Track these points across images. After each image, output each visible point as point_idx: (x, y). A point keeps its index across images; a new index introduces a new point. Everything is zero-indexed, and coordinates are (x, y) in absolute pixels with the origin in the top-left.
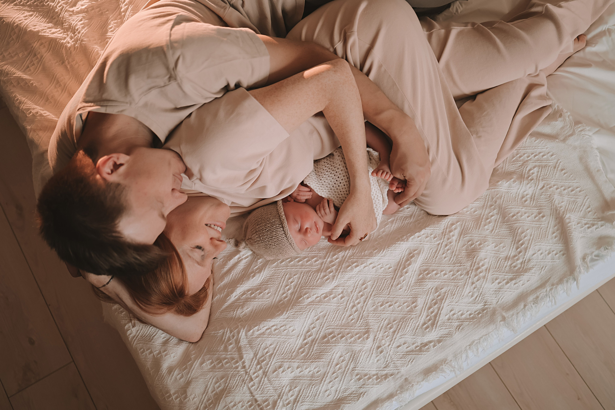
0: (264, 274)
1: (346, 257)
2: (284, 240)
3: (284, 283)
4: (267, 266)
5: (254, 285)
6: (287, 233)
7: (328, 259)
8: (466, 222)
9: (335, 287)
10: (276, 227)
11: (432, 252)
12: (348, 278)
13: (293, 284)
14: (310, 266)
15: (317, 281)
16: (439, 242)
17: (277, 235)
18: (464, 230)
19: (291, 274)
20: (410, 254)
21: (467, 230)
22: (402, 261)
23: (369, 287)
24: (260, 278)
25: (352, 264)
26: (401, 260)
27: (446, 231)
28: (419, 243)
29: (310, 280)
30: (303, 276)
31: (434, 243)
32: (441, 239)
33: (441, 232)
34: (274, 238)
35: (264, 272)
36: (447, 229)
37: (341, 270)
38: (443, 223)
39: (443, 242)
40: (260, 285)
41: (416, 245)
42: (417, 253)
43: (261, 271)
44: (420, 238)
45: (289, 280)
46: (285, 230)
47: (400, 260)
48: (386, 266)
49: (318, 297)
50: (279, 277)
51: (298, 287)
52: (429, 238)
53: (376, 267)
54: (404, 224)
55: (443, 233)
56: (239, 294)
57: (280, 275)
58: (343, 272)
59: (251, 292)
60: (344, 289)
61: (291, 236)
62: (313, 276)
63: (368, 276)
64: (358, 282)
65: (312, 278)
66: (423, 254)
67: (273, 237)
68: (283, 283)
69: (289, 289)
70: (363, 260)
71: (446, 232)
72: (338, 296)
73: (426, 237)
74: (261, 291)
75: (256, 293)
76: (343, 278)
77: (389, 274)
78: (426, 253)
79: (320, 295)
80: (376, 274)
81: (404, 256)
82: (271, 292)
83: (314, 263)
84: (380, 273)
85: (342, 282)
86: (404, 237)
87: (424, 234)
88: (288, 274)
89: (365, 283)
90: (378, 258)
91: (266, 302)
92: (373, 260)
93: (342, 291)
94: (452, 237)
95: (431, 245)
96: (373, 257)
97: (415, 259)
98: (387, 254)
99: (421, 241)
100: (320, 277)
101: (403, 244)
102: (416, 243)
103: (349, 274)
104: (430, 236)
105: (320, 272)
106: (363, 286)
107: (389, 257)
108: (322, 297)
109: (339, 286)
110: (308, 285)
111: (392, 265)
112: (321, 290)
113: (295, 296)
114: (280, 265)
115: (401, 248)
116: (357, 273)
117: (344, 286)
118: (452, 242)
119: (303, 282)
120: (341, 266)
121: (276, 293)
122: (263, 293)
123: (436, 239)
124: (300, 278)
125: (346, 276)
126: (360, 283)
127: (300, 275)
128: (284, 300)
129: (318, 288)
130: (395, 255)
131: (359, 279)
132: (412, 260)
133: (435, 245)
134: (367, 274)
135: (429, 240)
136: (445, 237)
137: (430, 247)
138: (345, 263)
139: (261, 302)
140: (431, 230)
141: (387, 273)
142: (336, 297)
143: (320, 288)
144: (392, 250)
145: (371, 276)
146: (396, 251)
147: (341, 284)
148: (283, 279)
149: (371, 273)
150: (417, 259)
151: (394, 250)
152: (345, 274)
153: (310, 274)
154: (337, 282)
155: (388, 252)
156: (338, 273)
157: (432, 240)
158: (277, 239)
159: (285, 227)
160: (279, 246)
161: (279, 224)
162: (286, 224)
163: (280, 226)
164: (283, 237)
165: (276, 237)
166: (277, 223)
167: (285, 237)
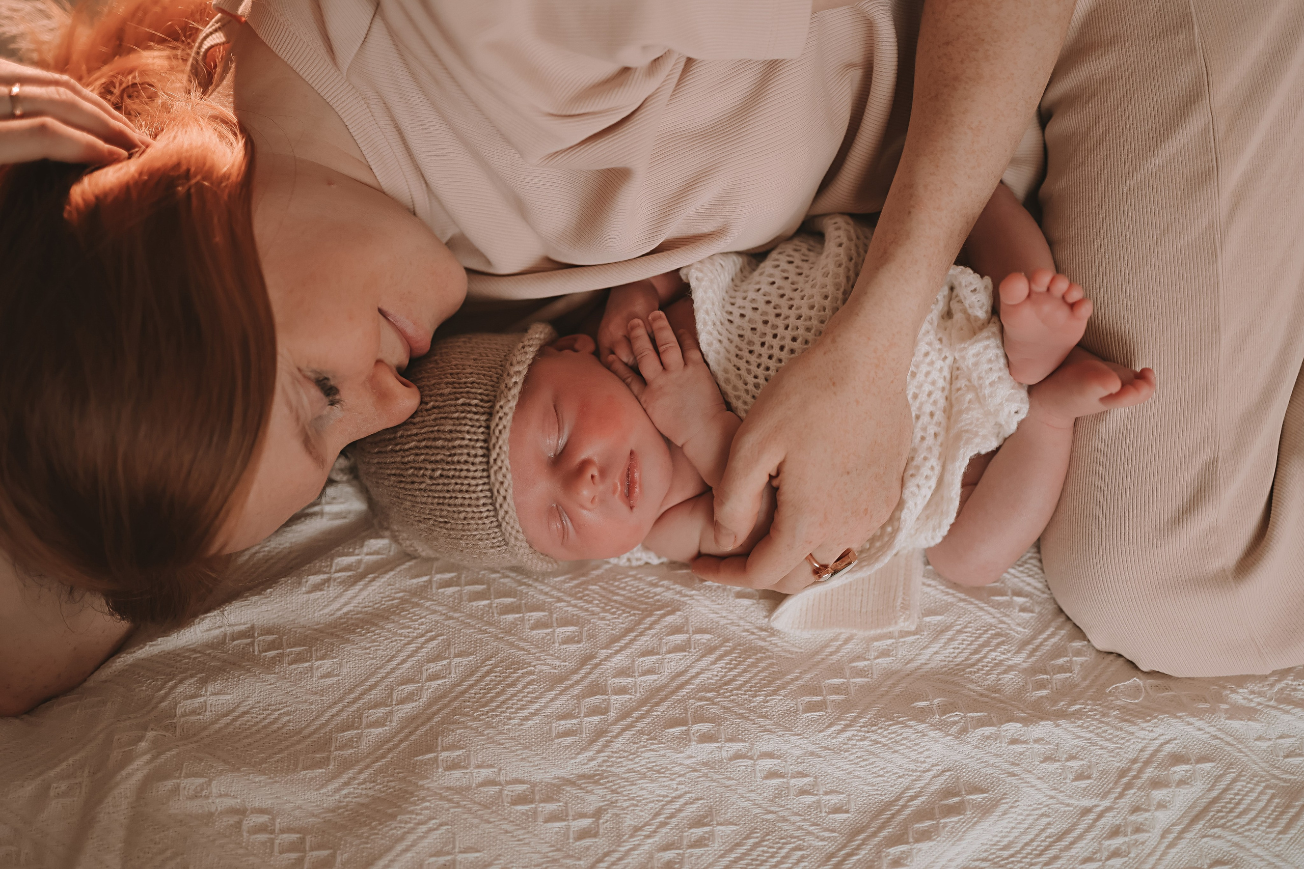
0: (359, 599)
1: (687, 682)
2: (473, 468)
3: (406, 665)
4: (386, 572)
5: (302, 621)
6: (494, 440)
7: (617, 652)
8: (1240, 775)
9: (583, 776)
11: (1043, 830)
12: (651, 769)
13: (435, 683)
14: (537, 646)
15: (526, 719)
16: (1094, 801)
17: (454, 435)
18: (1217, 806)
19: (448, 644)
20: (948, 792)
21: (1231, 811)
22: (905, 806)
23: (716, 846)
24: (336, 605)
25: (695, 722)
26: (901, 803)
27: (1141, 771)
28: (1006, 766)
29: (504, 702)
30: (488, 673)
31: (1071, 797)
32: (1105, 795)
33: (1117, 764)
34: (440, 443)
35: (361, 590)
36: (1147, 763)
37: (640, 725)
38: (1142, 734)
39: (1108, 809)
40: (321, 632)
41: (989, 770)
42: (977, 806)
43: (354, 583)
44: (1019, 748)
45: (429, 661)
46: (493, 425)
47: (898, 799)
48: (826, 793)
49: (493, 783)
50: (401, 635)
51: (445, 706)
52: (1057, 765)
53: (783, 777)
54: (979, 660)
55: (1123, 773)
57: (409, 627)
58: (641, 732)
59: (273, 641)
60: (612, 803)
61: (507, 462)
62: (525, 687)
63: (734, 798)
64: (682, 801)
65: (514, 695)
66: (1004, 823)
67: (440, 439)
68: (403, 662)
69: (409, 698)
70: (748, 725)
71: (1136, 777)
72: (574, 820)
73: (1047, 759)
74: (311, 652)
75: (288, 650)
76: (631, 757)
77: (821, 834)
78: (1016, 819)
79: (508, 779)
80: (772, 809)
81: (920, 792)
82: (337, 675)
83: (557, 645)
84: (790, 809)
85: (618, 770)
86: (954, 717)
87: (1042, 739)
88: (441, 638)
89: (711, 821)
90: (809, 749)
91: (298, 703)
92: (785, 747)
93: (600, 808)
94: (1153, 808)
95: (1052, 797)
96: (792, 735)
97: (958, 825)
98: (854, 751)
99: (1018, 765)
100: (545, 707)
101: (936, 741)
102: (991, 762)
103: (664, 756)
104: (1067, 760)
105: (560, 687)
106: (693, 830)
107: (857, 764)
108: (509, 791)
109: (600, 779)
110: (484, 717)
111: (853, 805)
112: (522, 764)
113: (413, 737)
114: (434, 590)
115: (921, 753)
116: (694, 766)
117: (619, 790)
118: (1145, 828)
119: (474, 698)
120: (652, 707)
121: (354, 688)
122: (312, 665)
123: (1083, 784)
124: (474, 675)
125: (646, 755)
126: (691, 810)
127: (483, 663)
128: (365, 728)
129: (514, 746)
130: (884, 768)
131: (693, 795)
132: (946, 823)
133: (1068, 805)
134: (733, 787)
135: (1052, 773)
136: (1127, 794)
137: (1047, 806)
138: (672, 705)
139: (283, 695)
140: (1080, 737)
141: (819, 825)
142: (565, 820)
143: (519, 752)
144: (878, 743)
145: (746, 804)
146: (896, 755)
147: (611, 779)
148: (412, 647)
149: (752, 791)
150: (969, 828)
151: (890, 748)
152: (644, 746)
153: (519, 677)
154: (600, 760)
155: (858, 743)
156: (624, 730)
157: (1068, 781)
158: (450, 455)
159: (501, 414)
160: (446, 488)
161: (485, 398)
162: (509, 405)
163: (482, 407)
164: (476, 456)
165: (450, 444)
166: (480, 391)
167: (483, 456)
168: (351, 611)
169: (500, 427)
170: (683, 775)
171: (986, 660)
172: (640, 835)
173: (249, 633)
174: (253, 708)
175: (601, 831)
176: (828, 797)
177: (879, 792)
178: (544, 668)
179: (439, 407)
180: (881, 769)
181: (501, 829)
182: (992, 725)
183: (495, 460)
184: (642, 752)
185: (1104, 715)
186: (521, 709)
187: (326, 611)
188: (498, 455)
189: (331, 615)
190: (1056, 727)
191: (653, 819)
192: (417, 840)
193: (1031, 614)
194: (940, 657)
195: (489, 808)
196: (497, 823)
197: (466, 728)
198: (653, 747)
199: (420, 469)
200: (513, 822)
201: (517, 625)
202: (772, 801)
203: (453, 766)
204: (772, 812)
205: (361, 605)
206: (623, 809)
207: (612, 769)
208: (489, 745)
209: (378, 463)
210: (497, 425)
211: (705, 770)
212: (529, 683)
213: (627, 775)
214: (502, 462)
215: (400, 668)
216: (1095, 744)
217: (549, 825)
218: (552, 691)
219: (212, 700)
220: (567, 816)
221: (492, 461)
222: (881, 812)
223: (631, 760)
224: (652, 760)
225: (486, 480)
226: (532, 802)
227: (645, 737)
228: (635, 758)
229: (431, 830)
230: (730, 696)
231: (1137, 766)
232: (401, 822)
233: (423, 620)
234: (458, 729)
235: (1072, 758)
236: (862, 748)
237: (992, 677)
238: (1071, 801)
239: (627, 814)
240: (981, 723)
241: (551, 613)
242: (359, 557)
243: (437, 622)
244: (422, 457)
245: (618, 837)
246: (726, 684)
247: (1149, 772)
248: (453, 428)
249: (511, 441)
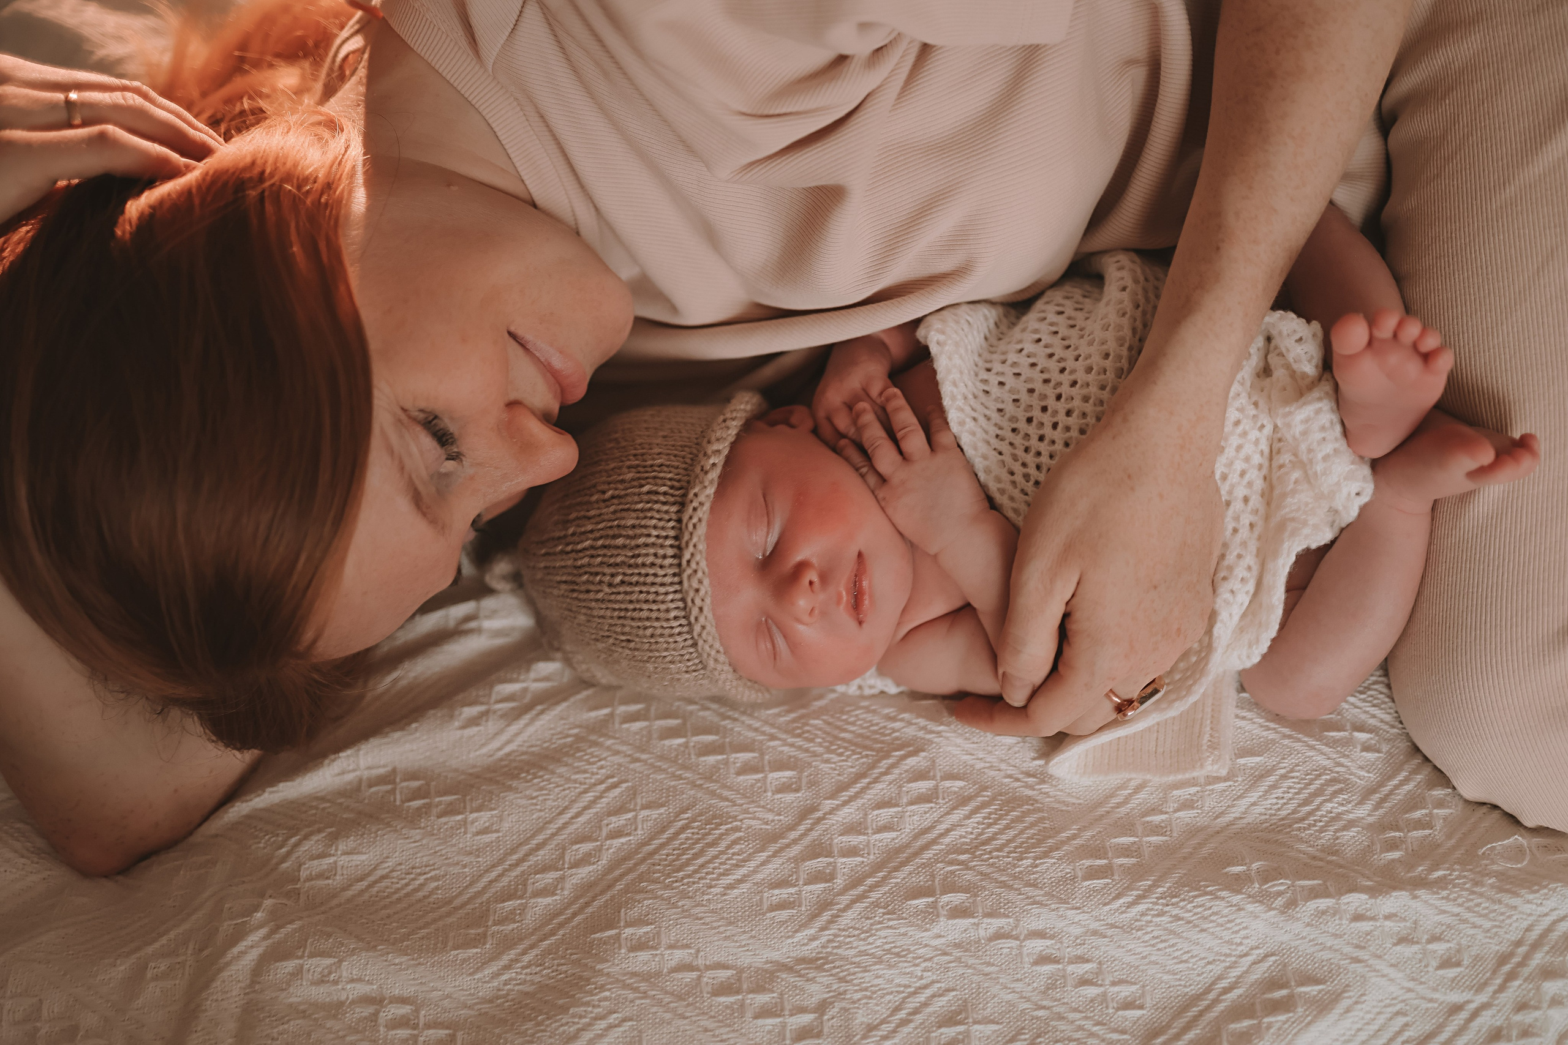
0: (524, 736)
1: (934, 842)
2: (661, 572)
3: (582, 819)
4: (558, 703)
6: (686, 537)
7: (845, 803)
9: (802, 960)
10: (657, 493)
12: (888, 951)
13: (617, 842)
14: (744, 796)
15: (731, 887)
16: (1466, 996)
19: (634, 793)
20: (1273, 983)
22: (1216, 1001)
24: (496, 744)
25: (945, 891)
26: (1212, 996)
28: (1348, 949)
29: (702, 866)
30: (683, 829)
31: (1435, 990)
32: (1480, 988)
33: (1495, 947)
34: (620, 541)
35: (527, 725)
36: (1536, 946)
37: (874, 895)
38: (1527, 908)
39: (1484, 1007)
40: (478, 777)
41: (1326, 955)
42: (1312, 1001)
43: (518, 717)
44: (1365, 926)
45: (610, 814)
46: (685, 518)
47: (1208, 990)
48: (1114, 984)
49: (689, 968)
50: (575, 781)
51: (630, 870)
52: (1416, 948)
53: (1058, 962)
54: (1311, 813)
55: (1503, 959)
56: (369, 768)
57: (585, 772)
58: (876, 905)
59: (419, 788)
60: (840, 995)
61: (703, 564)
62: (729, 847)
63: (995, 989)
64: (928, 992)
65: (716, 857)
66: (1347, 1023)
67: (620, 536)
68: (578, 815)
69: (585, 860)
70: (1012, 896)
71: (1522, 964)
72: (791, 1015)
73: (1403, 940)
74: (464, 802)
75: (437, 799)
76: (863, 936)
77: (1109, 1036)
78: (1363, 1018)
79: (708, 963)
80: (1044, 1003)
81: (1236, 983)
82: (497, 831)
83: (769, 794)
84: (1067, 1003)
85: (846, 953)
86: (1280, 885)
87: (1395, 915)
88: (625, 785)
89: (966, 1018)
90: (1091, 927)
91: (449, 865)
92: (1060, 924)
93: (825, 1000)
94: (1545, 1005)
95: (1409, 990)
96: (1068, 909)
97: (1286, 1026)
98: (1149, 929)
99: (1364, 948)
100: (755, 872)
101: (1256, 917)
102: (1329, 944)
103: (905, 934)
104: (1429, 942)
105: (773, 848)
106: (943, 1030)
107: (1153, 946)
108: (709, 978)
109: (824, 964)
110: (677, 884)
111: (1148, 999)
112: (726, 943)
113: (590, 910)
114: (617, 726)
115: (1237, 932)
116: (943, 947)
117: (849, 978)
118: (1535, 1031)
119: (666, 860)
120: (890, 872)
121: (517, 847)
122: (466, 818)
123: (1451, 973)
124: (665, 831)
125: (882, 933)
126: (940, 1004)
127: (677, 817)
128: (530, 898)
129: (715, 921)
130: (1188, 952)
131: (943, 985)
132: (1271, 1023)
133: (1431, 1000)
134: (994, 976)
135: (1409, 959)
136: (1509, 987)
137: (1403, 1001)
138: (915, 870)
139: (429, 855)
140: (1444, 912)
141: (1105, 1024)
142: (780, 1016)
143: (722, 929)
144: (1181, 919)
145: (1010, 997)
146: (1204, 935)
147: (837, 964)
148: (590, 796)
149: (1018, 980)
150: (1301, 1029)
151: (1195, 926)
152: (880, 923)
153: (722, 834)
154: (824, 939)
155: (1155, 919)
156: (854, 902)
157: (1430, 969)
158: (633, 557)
159: (695, 504)
160: (628, 598)
161: (676, 484)
162: (706, 492)
163: (672, 495)
164: (664, 557)
165: (633, 543)
166: (670, 476)
167: (673, 557)
168: (513, 751)
169: (695, 520)
170: (930, 959)
171: (1320, 813)
172: (875, 1036)
173: (389, 778)
174: (392, 871)
175: (826, 1030)
176: (1116, 989)
177: (1183, 983)
178: (753, 822)
179: (619, 497)
180: (1185, 953)
181: (699, 1026)
182: (1328, 895)
183: (689, 562)
184: (877, 930)
185: (1477, 884)
186: (724, 874)
187: (484, 750)
188: (692, 555)
189: (491, 756)
190: (1413, 899)
191: (891, 1015)
192: (594, 1038)
193: (1377, 755)
194: (1259, 809)
195: (684, 1000)
196: (694, 1019)
197: (656, 898)
198: (891, 923)
199: (597, 574)
200: (714, 1017)
201: (720, 769)
202: (1044, 993)
203: (640, 946)
204: (1044, 1008)
205: (527, 744)
206: (854, 1002)
207: (839, 951)
208: (684, 920)
209: (546, 568)
210: (691, 518)
211: (957, 953)
212: (735, 842)
213: (858, 959)
214: (698, 563)
215: (573, 823)
216: (1465, 921)
217: (760, 1022)
218: (763, 852)
219: (343, 860)
220: (782, 1010)
221: (684, 563)
222: (1185, 1008)
223: (864, 940)
224: (889, 939)
225: (677, 587)
226: (738, 992)
227: (881, 910)
228: (868, 937)
229: (611, 1027)
230: (989, 859)
231: (1522, 950)
232: (573, 1016)
233: (603, 763)
234: (645, 899)
235: (1435, 939)
236: (1160, 925)
237: (1328, 835)
238: (1436, 996)
239: (858, 1008)
240: (1314, 894)
241: (762, 754)
242: (524, 685)
243: (620, 765)
244: (599, 559)
245: (847, 1037)
246: (984, 843)
247: (1538, 959)
248: (637, 522)
249: (708, 537)
